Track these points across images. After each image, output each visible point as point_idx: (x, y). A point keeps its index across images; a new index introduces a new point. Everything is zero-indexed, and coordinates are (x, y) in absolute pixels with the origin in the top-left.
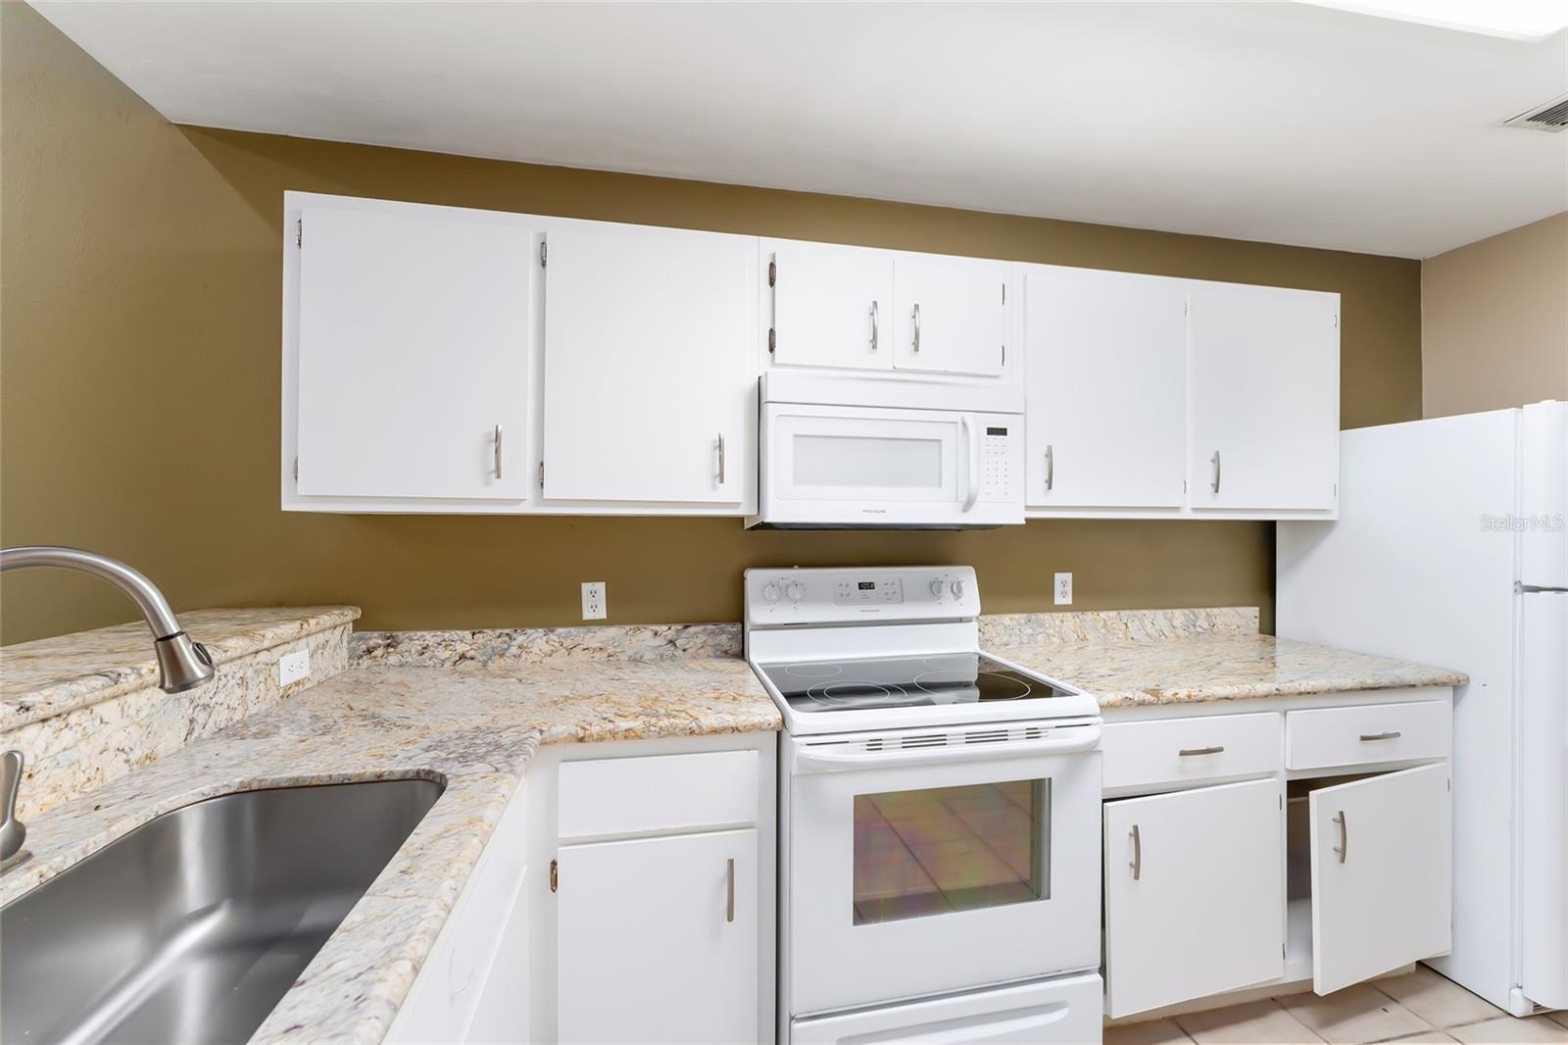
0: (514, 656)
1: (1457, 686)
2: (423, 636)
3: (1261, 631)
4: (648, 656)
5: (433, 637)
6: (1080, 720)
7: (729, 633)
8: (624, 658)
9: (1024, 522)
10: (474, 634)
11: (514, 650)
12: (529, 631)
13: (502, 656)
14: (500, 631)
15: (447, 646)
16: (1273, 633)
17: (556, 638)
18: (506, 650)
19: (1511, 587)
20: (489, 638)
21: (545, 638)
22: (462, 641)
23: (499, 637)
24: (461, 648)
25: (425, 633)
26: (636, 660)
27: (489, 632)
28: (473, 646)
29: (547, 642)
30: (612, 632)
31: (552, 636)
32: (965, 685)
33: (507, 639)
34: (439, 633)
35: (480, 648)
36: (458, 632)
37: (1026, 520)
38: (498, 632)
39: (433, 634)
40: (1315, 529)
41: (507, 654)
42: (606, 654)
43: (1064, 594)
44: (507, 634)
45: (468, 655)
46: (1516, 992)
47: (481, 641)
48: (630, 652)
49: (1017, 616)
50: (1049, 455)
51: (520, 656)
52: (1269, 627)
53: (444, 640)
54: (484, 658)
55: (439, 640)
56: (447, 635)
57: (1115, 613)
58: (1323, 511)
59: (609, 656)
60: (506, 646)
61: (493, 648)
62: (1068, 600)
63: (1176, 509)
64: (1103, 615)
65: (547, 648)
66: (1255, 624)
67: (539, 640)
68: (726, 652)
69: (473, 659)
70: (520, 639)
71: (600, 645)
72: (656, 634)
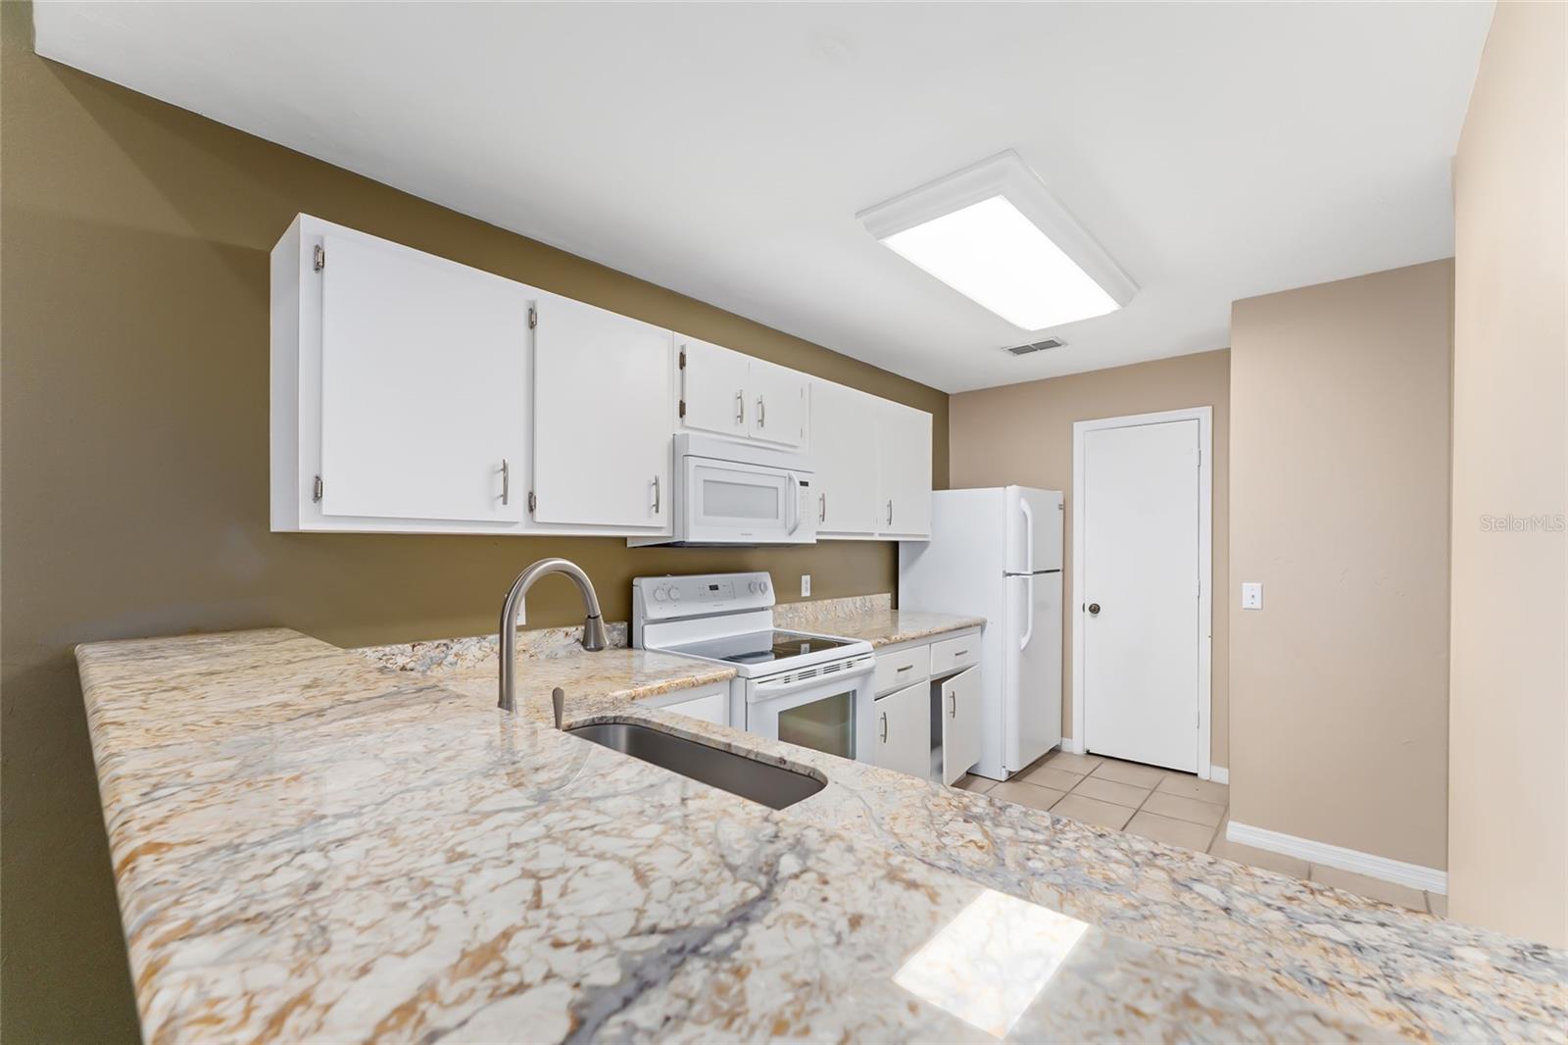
0: (451, 664)
1: (981, 625)
2: (363, 653)
3: (892, 608)
4: (562, 653)
5: (374, 652)
6: (863, 656)
7: (619, 630)
8: (542, 657)
9: (815, 542)
10: (414, 646)
11: (451, 658)
12: (464, 640)
13: (440, 664)
14: (438, 642)
15: (388, 660)
16: (897, 608)
17: (487, 644)
18: (444, 658)
19: (1001, 574)
20: (428, 649)
21: (478, 645)
22: (402, 654)
23: (437, 647)
24: (401, 661)
25: (366, 649)
26: (553, 657)
27: (429, 644)
28: (414, 658)
29: (480, 649)
30: (534, 635)
31: (485, 643)
32: (763, 654)
33: (444, 648)
34: (380, 648)
35: (419, 660)
36: (399, 646)
37: (817, 540)
38: (436, 643)
39: (374, 649)
40: (921, 546)
41: (444, 662)
42: (528, 655)
43: (807, 590)
44: (445, 645)
45: (408, 667)
46: (1003, 770)
47: (421, 652)
48: (547, 652)
49: (784, 605)
50: (823, 499)
51: (456, 663)
52: (895, 605)
53: (385, 655)
54: (424, 668)
55: (380, 655)
56: (387, 649)
57: (830, 601)
58: (925, 536)
59: (531, 656)
60: (443, 655)
61: (431, 658)
62: (808, 594)
63: (872, 534)
64: (826, 602)
65: (479, 654)
66: (888, 604)
67: (473, 647)
68: (616, 645)
69: (412, 670)
70: (456, 647)
71: (524, 648)
72: (567, 634)
